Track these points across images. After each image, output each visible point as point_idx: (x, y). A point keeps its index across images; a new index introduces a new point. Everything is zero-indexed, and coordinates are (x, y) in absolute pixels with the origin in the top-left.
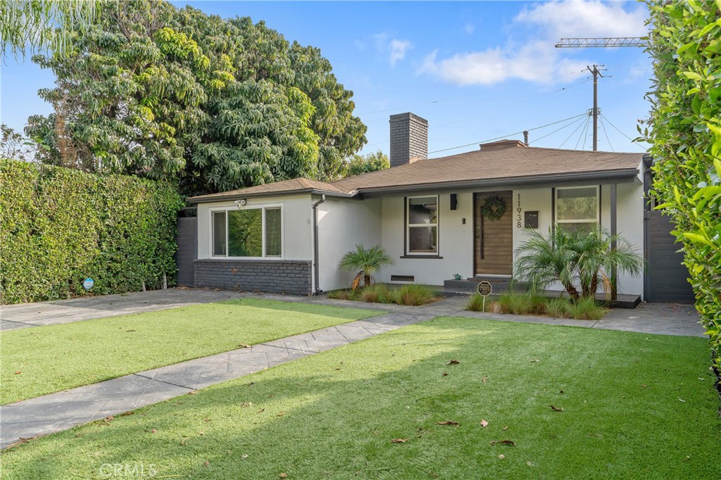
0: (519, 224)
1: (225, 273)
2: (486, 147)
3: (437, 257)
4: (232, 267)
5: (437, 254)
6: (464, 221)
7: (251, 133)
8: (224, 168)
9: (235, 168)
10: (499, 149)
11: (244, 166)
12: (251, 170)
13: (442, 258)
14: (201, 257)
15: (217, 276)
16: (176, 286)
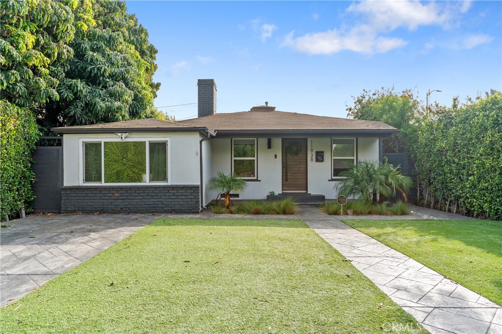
0: (312, 159)
1: (103, 198)
2: (255, 109)
3: (257, 180)
4: (113, 192)
5: (255, 178)
6: (276, 156)
7: (112, 76)
8: (86, 103)
9: (101, 105)
10: (264, 111)
11: (109, 104)
12: (115, 108)
13: (260, 181)
14: (67, 183)
15: (92, 201)
16: (33, 213)
